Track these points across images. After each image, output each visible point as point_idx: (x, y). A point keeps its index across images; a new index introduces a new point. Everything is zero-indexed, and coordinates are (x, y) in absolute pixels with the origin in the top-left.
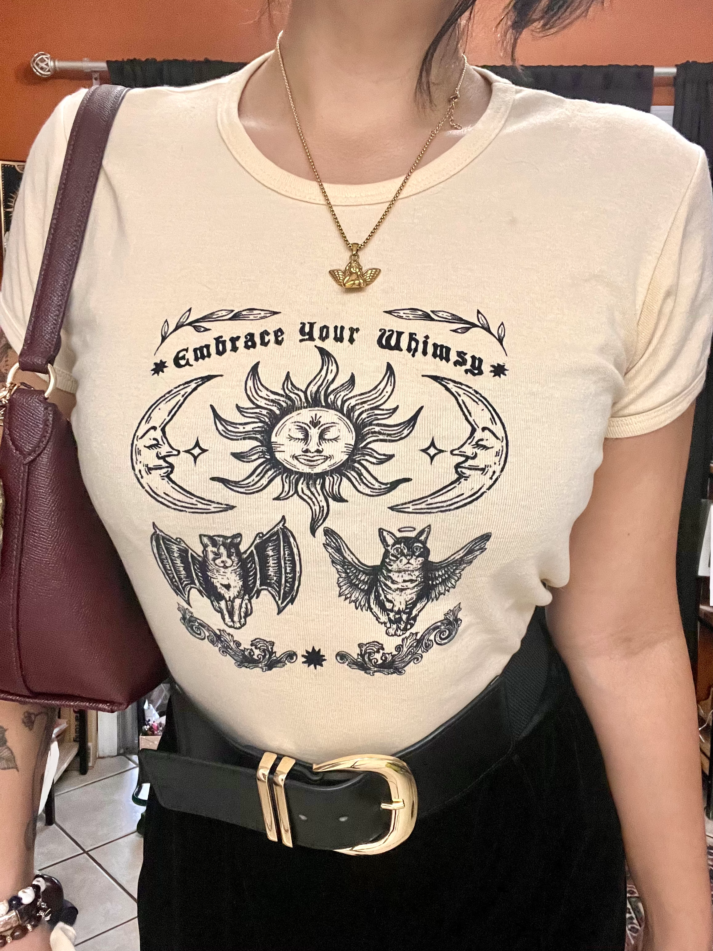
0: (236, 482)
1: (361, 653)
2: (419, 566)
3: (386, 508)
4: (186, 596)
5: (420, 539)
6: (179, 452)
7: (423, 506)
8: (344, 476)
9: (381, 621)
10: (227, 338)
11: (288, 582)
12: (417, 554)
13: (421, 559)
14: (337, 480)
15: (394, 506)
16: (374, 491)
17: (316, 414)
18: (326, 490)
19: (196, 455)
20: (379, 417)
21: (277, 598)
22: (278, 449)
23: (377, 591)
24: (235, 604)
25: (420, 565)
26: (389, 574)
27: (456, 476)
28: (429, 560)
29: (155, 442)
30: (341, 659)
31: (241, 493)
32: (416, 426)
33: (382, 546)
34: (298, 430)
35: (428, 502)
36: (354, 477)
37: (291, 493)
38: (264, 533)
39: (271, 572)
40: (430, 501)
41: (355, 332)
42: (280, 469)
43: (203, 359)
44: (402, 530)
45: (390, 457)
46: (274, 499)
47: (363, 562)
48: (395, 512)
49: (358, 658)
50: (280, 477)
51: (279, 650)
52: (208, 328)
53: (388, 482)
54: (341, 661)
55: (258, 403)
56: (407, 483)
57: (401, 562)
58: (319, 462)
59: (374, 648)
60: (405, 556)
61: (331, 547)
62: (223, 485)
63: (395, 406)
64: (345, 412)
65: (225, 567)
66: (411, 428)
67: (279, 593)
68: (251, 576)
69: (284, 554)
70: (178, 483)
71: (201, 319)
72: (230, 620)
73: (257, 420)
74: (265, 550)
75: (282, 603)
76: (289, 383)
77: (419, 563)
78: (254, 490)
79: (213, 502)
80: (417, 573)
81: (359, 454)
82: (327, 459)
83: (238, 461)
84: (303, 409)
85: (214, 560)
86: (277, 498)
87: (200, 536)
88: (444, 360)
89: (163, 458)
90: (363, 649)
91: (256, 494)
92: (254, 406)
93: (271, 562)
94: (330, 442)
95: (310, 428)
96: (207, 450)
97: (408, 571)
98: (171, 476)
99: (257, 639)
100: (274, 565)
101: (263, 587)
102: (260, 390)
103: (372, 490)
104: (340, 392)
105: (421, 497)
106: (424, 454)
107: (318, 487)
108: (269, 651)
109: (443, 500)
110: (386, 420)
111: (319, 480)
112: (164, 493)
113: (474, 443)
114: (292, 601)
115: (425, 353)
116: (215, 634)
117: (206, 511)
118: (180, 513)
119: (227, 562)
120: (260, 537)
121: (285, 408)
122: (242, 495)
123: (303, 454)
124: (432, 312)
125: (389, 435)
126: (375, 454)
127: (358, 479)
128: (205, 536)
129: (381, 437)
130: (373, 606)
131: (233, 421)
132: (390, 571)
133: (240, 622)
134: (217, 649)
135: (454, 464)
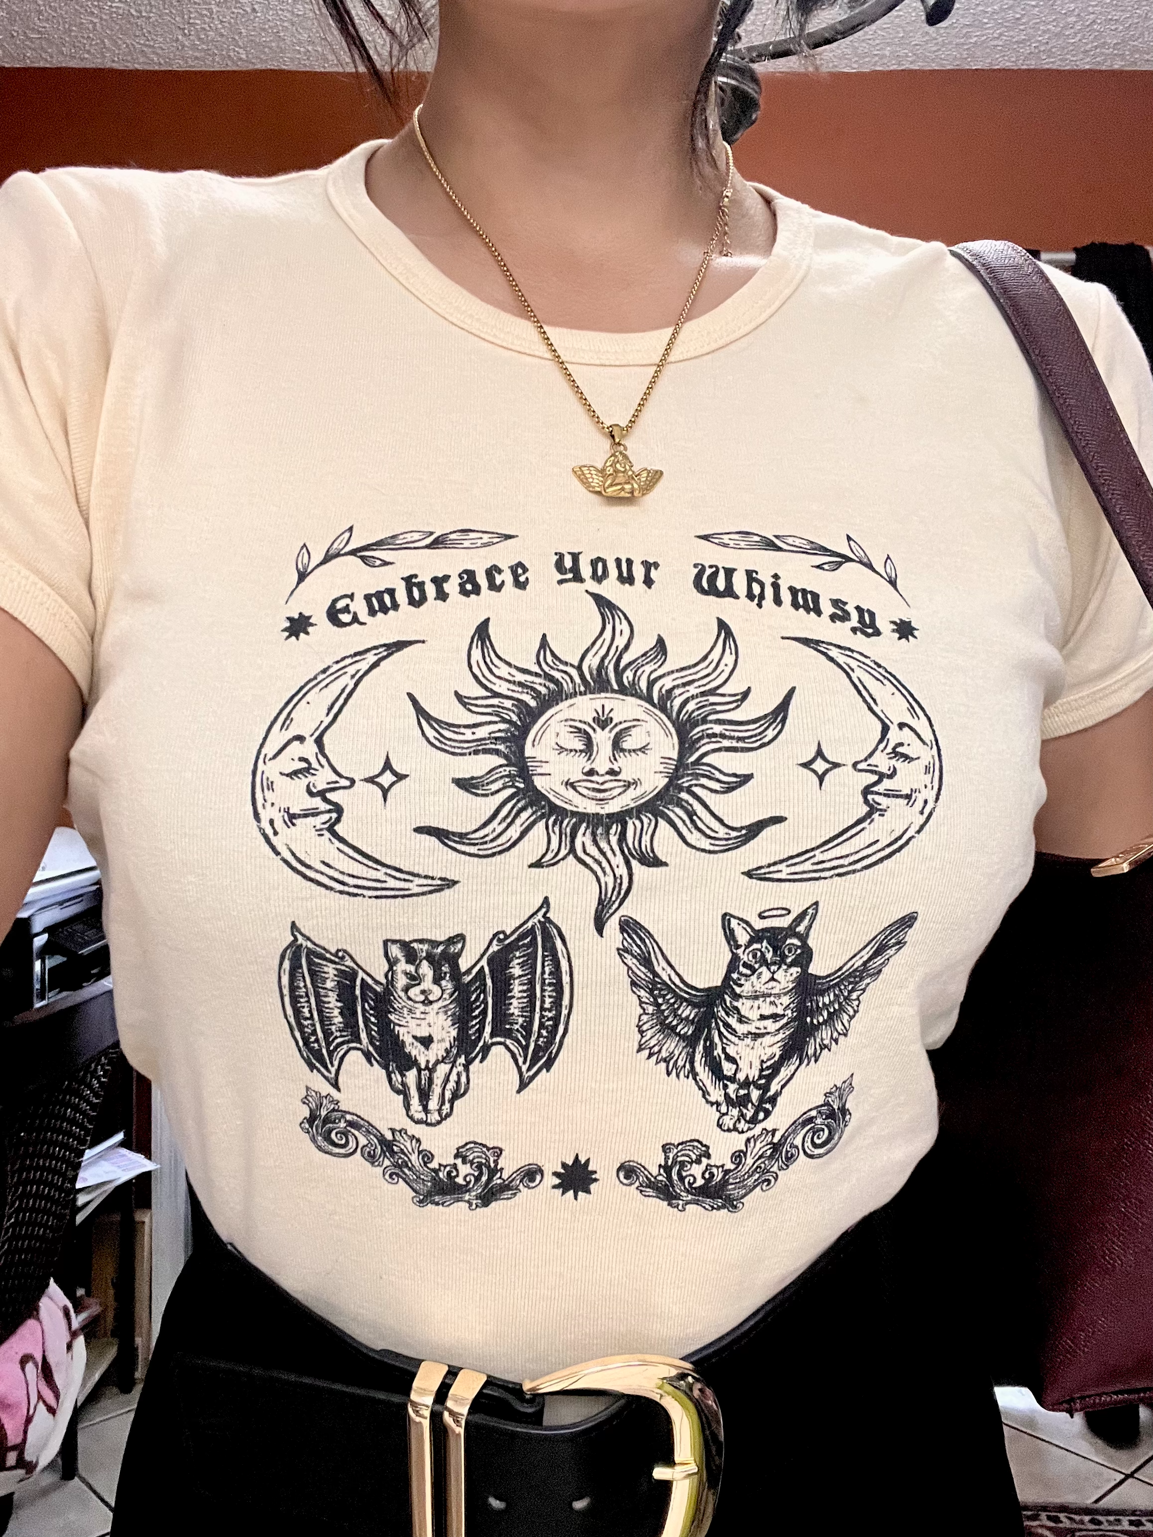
0: (462, 836)
1: (666, 1162)
2: (791, 986)
3: (738, 873)
4: (333, 1070)
5: (797, 930)
6: (353, 782)
7: (807, 866)
8: (662, 817)
9: (712, 1099)
10: (425, 577)
11: (546, 1028)
12: (789, 960)
13: (795, 971)
14: (649, 824)
15: (753, 870)
16: (717, 842)
17: (603, 706)
18: (627, 846)
19: (386, 786)
20: (719, 708)
21: (521, 1060)
22: (539, 770)
23: (709, 1038)
24: (435, 1075)
25: (793, 982)
26: (735, 1004)
27: (866, 809)
28: (810, 971)
29: (304, 765)
30: (627, 1177)
31: (470, 855)
32: (787, 721)
33: (727, 948)
34: (572, 735)
35: (815, 860)
36: (681, 818)
37: (563, 852)
38: (508, 933)
39: (515, 1007)
40: (819, 856)
41: (652, 568)
42: (543, 807)
43: (386, 613)
44: (766, 914)
45: (746, 779)
46: (531, 866)
47: (689, 982)
48: (754, 881)
49: (660, 1174)
50: (542, 824)
51: (509, 1165)
52: (387, 560)
53: (744, 824)
54: (625, 1181)
55: (495, 688)
56: (778, 826)
57: (758, 978)
58: (615, 792)
59: (691, 1153)
60: (768, 966)
61: (632, 955)
62: (437, 841)
63: (744, 689)
64: (656, 701)
65: (427, 1002)
66: (780, 726)
67: (525, 1049)
68: (476, 1017)
69: (543, 973)
70: (350, 841)
71: (373, 545)
72: (420, 1108)
73: (497, 719)
74: (507, 965)
75: (529, 1070)
76: (548, 653)
77: (792, 978)
78: (494, 850)
79: (418, 875)
80: (786, 1000)
81: (688, 775)
82: (629, 787)
83: (466, 794)
84: (579, 697)
85: (406, 989)
86: (538, 864)
87: (386, 942)
88: (812, 613)
89: (322, 794)
90: (671, 1155)
91: (498, 857)
92: (489, 694)
93: (517, 988)
94: (633, 754)
95: (594, 730)
96: (406, 776)
97: (770, 995)
98: (338, 828)
99: (470, 1143)
100: (520, 995)
101: (495, 1040)
102: (496, 666)
103: (713, 842)
104: (643, 665)
105: (804, 850)
106: (805, 771)
107: (614, 840)
108: (488, 1167)
109: (843, 854)
110: (732, 712)
111: (614, 826)
112: (323, 863)
113: (889, 750)
114: (548, 1065)
115: (778, 601)
116: (382, 1140)
117: (402, 893)
118: (352, 899)
119: (431, 992)
120: (499, 940)
121: (545, 695)
122: (472, 859)
123: (585, 778)
124: (777, 537)
125: (739, 739)
126: (718, 775)
127: (688, 822)
128: (394, 942)
129: (726, 743)
130: (699, 1068)
131: (450, 721)
132: (737, 997)
133: (439, 1111)
134: (379, 1170)
135: (862, 788)
